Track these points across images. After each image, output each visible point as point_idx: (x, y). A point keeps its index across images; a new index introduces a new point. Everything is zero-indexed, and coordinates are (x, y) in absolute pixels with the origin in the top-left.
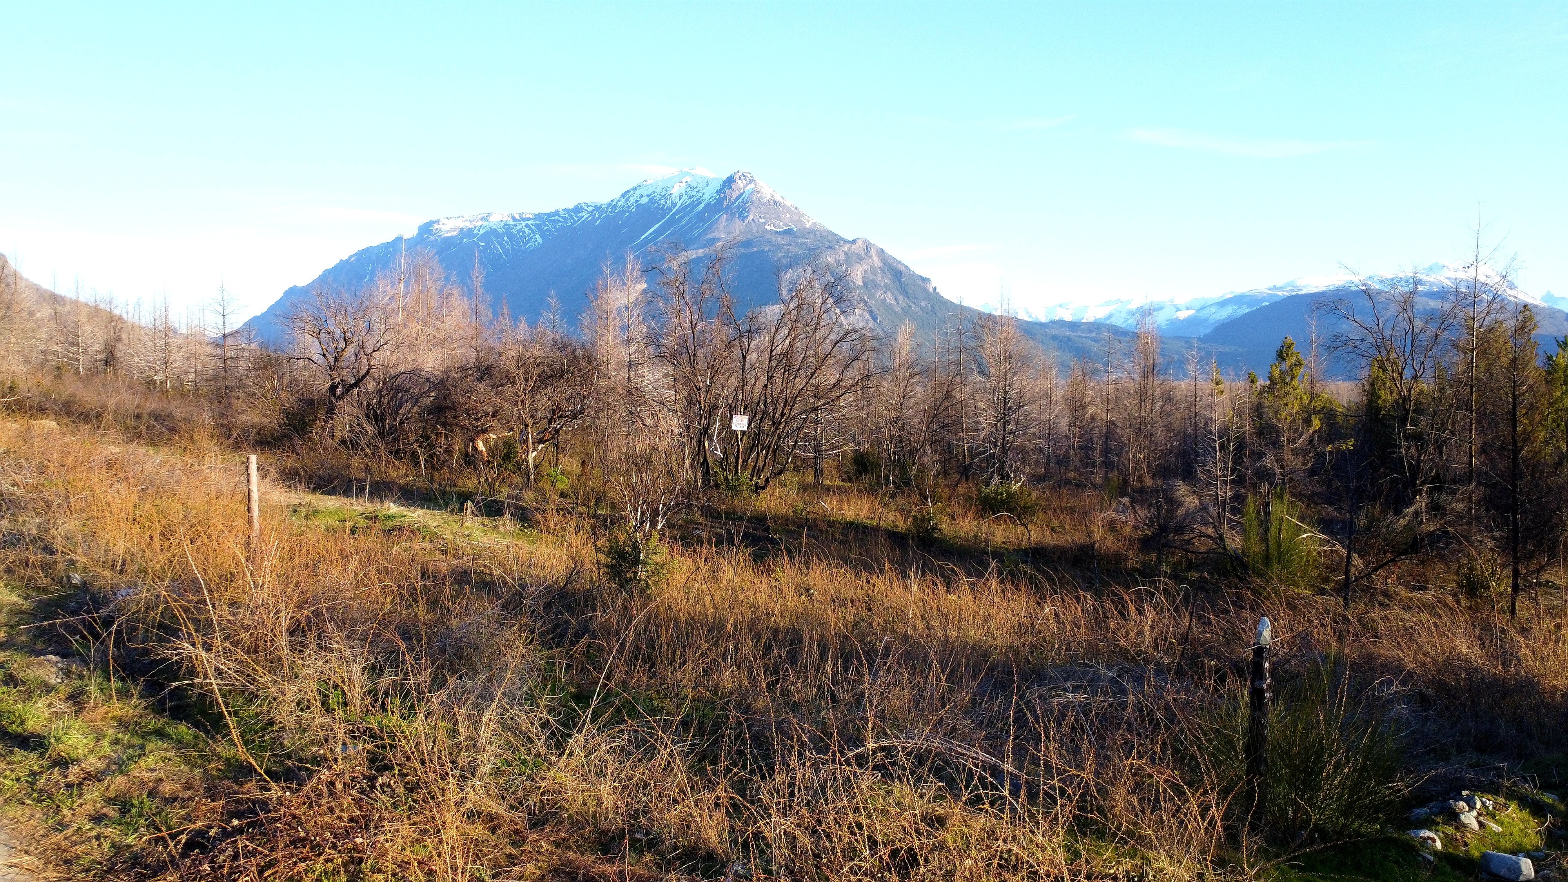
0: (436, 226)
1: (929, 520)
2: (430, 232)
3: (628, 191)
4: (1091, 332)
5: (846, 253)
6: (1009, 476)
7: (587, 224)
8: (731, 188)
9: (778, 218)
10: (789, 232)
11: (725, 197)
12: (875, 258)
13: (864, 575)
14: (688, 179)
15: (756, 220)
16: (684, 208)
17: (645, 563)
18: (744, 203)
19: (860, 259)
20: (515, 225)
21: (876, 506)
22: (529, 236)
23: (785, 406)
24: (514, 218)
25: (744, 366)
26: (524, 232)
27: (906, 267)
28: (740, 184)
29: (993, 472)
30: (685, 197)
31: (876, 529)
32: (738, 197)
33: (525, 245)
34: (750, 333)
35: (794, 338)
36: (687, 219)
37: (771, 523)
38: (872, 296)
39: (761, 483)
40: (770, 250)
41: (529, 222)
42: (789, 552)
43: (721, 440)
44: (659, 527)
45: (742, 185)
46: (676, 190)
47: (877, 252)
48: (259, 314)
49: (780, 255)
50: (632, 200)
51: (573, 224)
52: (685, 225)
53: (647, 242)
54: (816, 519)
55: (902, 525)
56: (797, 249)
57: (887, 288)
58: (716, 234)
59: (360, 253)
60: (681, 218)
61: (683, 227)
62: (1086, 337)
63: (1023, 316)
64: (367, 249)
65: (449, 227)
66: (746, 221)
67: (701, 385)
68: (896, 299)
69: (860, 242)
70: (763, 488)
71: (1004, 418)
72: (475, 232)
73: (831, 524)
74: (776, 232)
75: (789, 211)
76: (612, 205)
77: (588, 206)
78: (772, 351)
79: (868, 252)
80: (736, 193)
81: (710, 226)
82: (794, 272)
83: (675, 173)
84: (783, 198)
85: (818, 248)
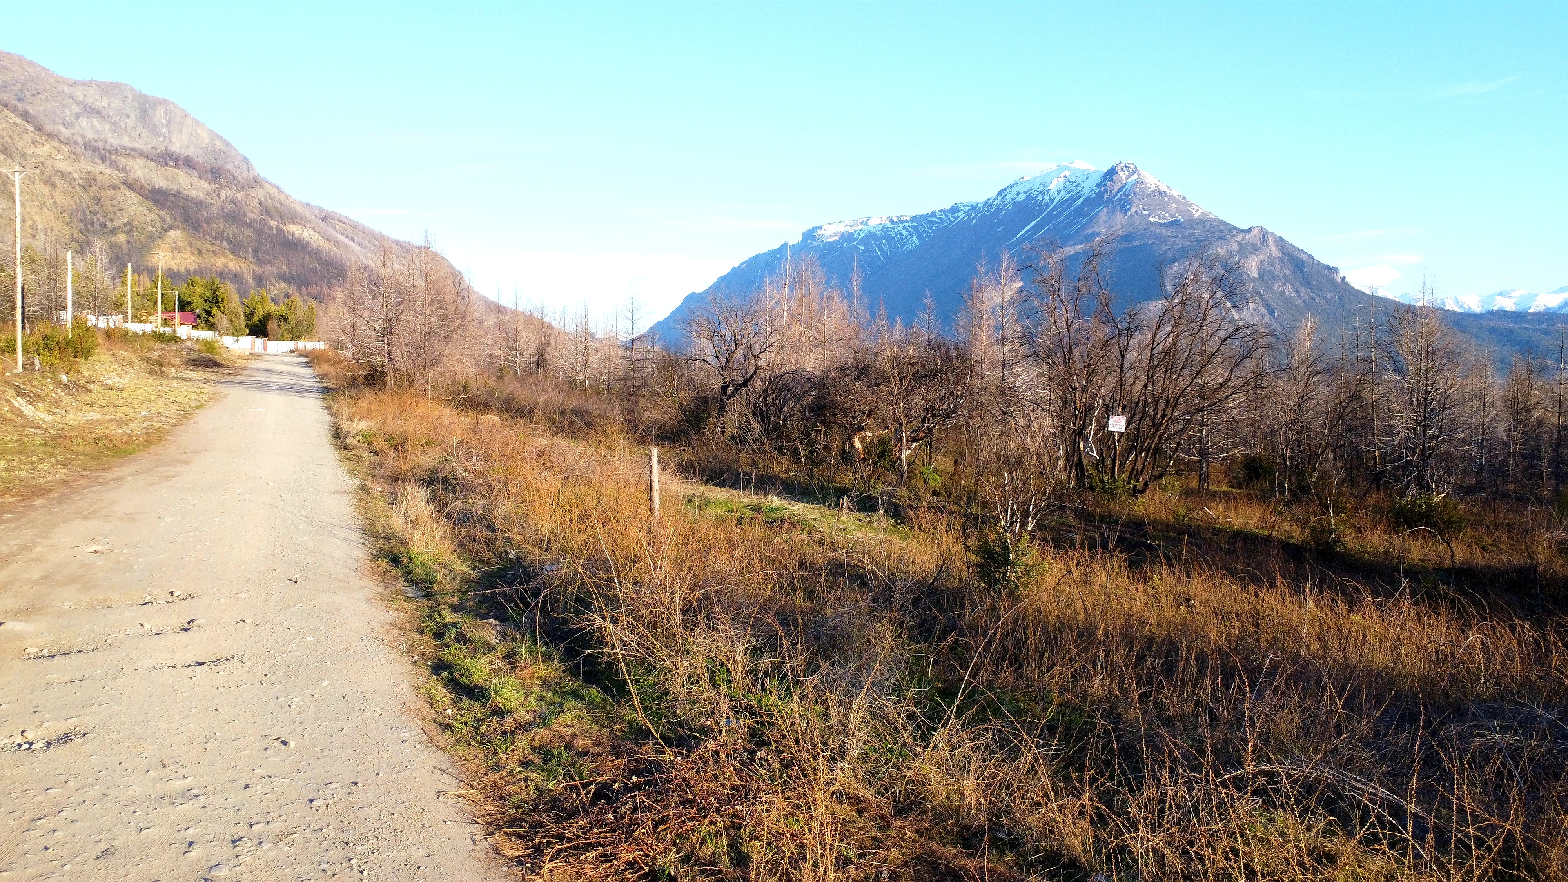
0: (819, 232)
1: (1331, 531)
2: (813, 238)
3: (1005, 189)
4: (1541, 323)
5: (1239, 243)
6: (1429, 486)
7: (963, 224)
8: (1112, 180)
9: (1164, 209)
10: (1175, 223)
11: (1106, 190)
12: (1273, 248)
13: (1252, 588)
14: (1067, 173)
15: (1139, 212)
16: (1062, 203)
17: (1014, 564)
18: (1127, 195)
19: (1255, 249)
20: (893, 228)
21: (1268, 514)
22: (906, 237)
23: (1166, 407)
24: (892, 221)
25: (1122, 364)
26: (901, 234)
27: (1310, 256)
28: (1122, 175)
29: (1409, 482)
30: (1063, 193)
31: (1267, 540)
32: (1120, 190)
33: (902, 247)
34: (1129, 331)
35: (1178, 336)
36: (1065, 214)
37: (1150, 529)
38: (1269, 289)
39: (1139, 486)
40: (1154, 244)
41: (907, 225)
42: (1168, 560)
43: (1097, 441)
44: (1029, 528)
45: (1124, 177)
46: (1055, 185)
47: (1275, 241)
48: (662, 319)
49: (1165, 248)
50: (1009, 197)
51: (949, 224)
52: (1063, 221)
53: (1023, 239)
54: (1199, 526)
55: (1298, 536)
56: (1183, 241)
57: (1286, 280)
58: (1096, 229)
59: (750, 261)
60: (1059, 214)
61: (1061, 222)
62: (1533, 329)
63: (1451, 306)
64: (757, 256)
65: (831, 232)
66: (1129, 214)
67: (1077, 385)
68: (1297, 291)
69: (1256, 231)
70: (1142, 491)
71: (1425, 422)
72: (855, 236)
73: (1216, 532)
74: (1161, 224)
75: (1175, 200)
76: (988, 204)
77: (964, 206)
78: (1153, 350)
79: (1264, 241)
80: (1118, 185)
81: (1090, 220)
82: (1180, 266)
83: (1054, 168)
84: (1169, 188)
85: (1207, 239)
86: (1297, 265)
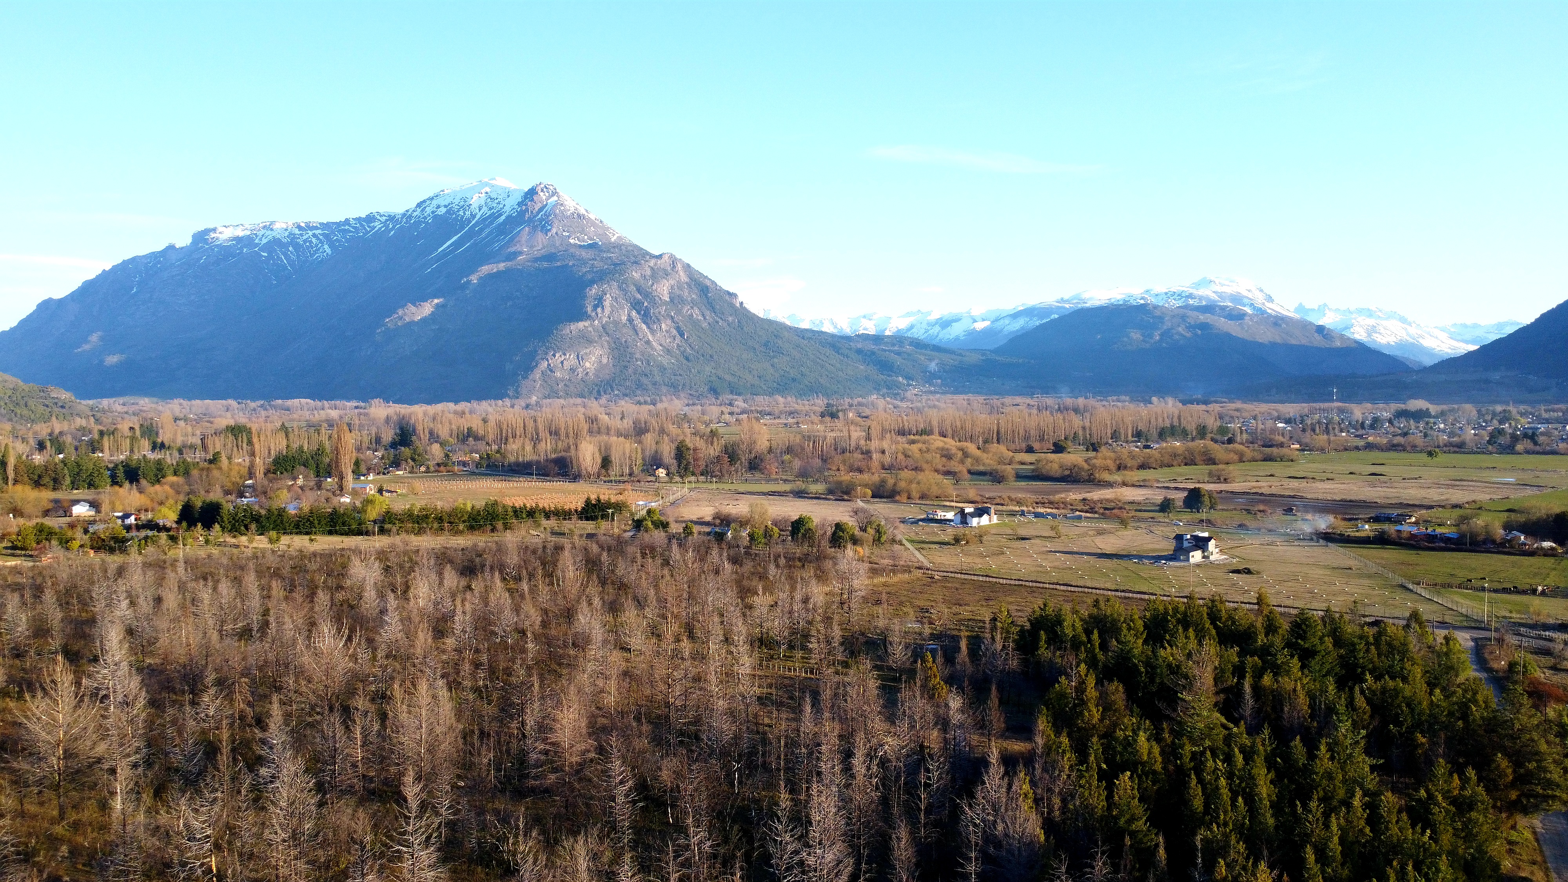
0: (213, 235)
2: (206, 241)
3: (424, 201)
4: (892, 345)
5: (652, 268)
7: (378, 235)
8: (532, 200)
9: (583, 232)
10: (593, 246)
11: (527, 210)
12: (682, 273)
14: (488, 189)
15: (559, 233)
16: (483, 220)
18: (547, 215)
19: (666, 275)
20: (302, 235)
22: (316, 245)
24: (299, 227)
26: (311, 242)
27: (713, 282)
28: (542, 196)
30: (485, 209)
32: (541, 210)
33: (312, 255)
36: (487, 231)
38: (679, 312)
40: (574, 265)
41: (317, 232)
45: (544, 197)
46: (476, 201)
47: (683, 267)
49: (584, 270)
50: (429, 210)
51: (364, 234)
52: (487, 237)
53: (445, 254)
56: (601, 264)
57: (694, 304)
58: (518, 248)
59: (125, 263)
60: (481, 230)
61: (484, 239)
62: (889, 351)
63: (828, 328)
64: (134, 259)
65: (225, 235)
66: (549, 234)
68: (703, 315)
69: (666, 257)
72: (256, 241)
74: (580, 246)
75: (593, 224)
76: (406, 216)
77: (381, 216)
79: (674, 267)
80: (539, 205)
81: (512, 240)
82: (599, 288)
83: (475, 184)
84: (587, 211)
85: (623, 263)
86: (702, 290)
